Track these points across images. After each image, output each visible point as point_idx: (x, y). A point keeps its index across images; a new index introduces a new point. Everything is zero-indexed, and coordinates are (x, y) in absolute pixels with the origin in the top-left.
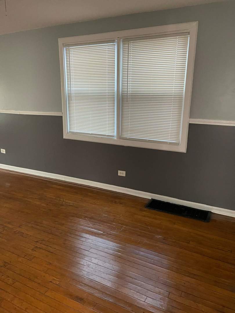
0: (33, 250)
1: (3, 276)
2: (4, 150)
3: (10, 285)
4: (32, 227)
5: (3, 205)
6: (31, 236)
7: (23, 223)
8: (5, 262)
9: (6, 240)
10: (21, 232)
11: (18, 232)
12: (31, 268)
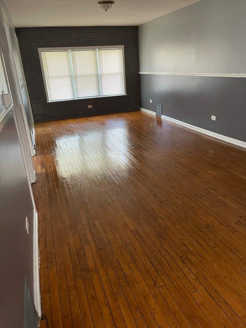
0: (236, 223)
1: (205, 237)
2: (215, 117)
3: (211, 248)
4: (236, 200)
5: (209, 171)
6: (234, 209)
7: (227, 194)
8: (208, 225)
9: (209, 205)
10: (225, 202)
11: (221, 201)
12: (232, 239)
